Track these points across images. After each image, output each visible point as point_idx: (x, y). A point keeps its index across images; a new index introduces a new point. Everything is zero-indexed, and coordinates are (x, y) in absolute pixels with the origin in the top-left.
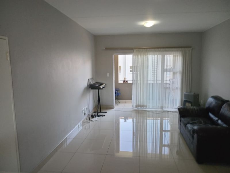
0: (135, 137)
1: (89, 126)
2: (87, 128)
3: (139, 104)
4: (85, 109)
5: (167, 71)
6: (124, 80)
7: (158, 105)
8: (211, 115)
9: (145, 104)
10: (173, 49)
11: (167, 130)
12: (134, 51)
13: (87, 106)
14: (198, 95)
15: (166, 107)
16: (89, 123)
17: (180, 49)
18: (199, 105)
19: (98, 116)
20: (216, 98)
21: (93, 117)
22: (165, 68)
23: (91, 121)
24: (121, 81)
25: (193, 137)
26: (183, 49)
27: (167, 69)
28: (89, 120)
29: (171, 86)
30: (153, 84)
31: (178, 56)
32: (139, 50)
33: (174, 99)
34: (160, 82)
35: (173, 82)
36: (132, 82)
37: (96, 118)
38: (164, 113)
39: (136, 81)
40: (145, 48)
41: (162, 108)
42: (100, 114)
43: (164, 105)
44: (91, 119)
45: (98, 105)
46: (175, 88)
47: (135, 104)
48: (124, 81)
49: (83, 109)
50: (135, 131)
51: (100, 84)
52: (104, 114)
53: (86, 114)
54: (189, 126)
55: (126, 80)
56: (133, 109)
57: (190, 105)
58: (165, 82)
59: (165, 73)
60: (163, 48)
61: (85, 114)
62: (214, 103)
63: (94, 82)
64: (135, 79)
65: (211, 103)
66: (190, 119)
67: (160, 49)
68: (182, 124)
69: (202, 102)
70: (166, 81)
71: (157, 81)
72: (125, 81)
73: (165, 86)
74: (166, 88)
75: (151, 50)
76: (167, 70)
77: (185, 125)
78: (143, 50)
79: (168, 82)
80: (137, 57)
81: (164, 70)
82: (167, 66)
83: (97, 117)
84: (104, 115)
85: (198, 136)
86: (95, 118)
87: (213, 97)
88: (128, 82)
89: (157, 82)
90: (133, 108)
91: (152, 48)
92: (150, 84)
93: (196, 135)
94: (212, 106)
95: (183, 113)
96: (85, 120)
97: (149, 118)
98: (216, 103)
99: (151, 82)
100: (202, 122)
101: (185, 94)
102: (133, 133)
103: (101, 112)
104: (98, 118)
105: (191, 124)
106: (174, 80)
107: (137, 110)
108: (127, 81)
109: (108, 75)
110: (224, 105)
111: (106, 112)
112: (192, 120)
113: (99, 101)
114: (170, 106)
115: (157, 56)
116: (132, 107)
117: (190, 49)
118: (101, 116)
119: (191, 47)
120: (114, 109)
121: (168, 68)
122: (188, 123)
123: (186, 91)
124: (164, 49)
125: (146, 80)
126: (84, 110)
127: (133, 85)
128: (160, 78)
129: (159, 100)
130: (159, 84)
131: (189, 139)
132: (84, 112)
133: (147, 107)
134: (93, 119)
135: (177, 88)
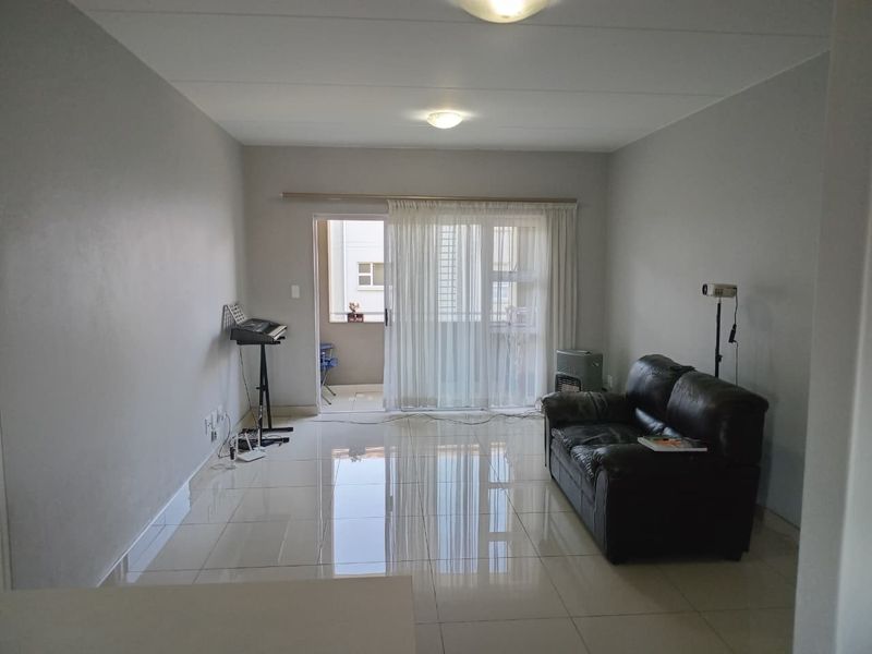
0: (393, 514)
1: (233, 480)
2: (220, 486)
3: (410, 393)
4: (215, 420)
5: (500, 279)
6: (350, 311)
7: (472, 396)
8: (640, 414)
9: (430, 395)
10: (520, 205)
11: (502, 480)
12: (390, 211)
13: (220, 408)
14: (600, 358)
15: (501, 401)
16: (232, 468)
17: (542, 206)
18: (605, 390)
19: (264, 443)
20: (654, 361)
21: (243, 447)
22: (496, 268)
23: (239, 460)
24: (337, 314)
25: (593, 481)
26: (550, 205)
27: (500, 272)
28: (232, 458)
29: (514, 331)
30: (455, 324)
31: (534, 231)
32: (408, 204)
33: (522, 376)
34: (479, 318)
35: (521, 317)
36: (381, 318)
37: (258, 451)
38: (492, 424)
39: (398, 314)
40: (426, 200)
41: (486, 405)
42: (267, 436)
43: (492, 396)
44: (237, 455)
45: (261, 403)
46: (527, 336)
47: (394, 396)
48: (350, 315)
49: (208, 418)
50: (393, 493)
51: (265, 326)
52: (283, 435)
53: (218, 436)
54: (580, 452)
55: (358, 311)
56: (387, 414)
57: (576, 389)
58: (495, 318)
59: (495, 285)
60: (487, 200)
61: (214, 436)
62: (649, 378)
63: (246, 319)
64: (393, 307)
65: (641, 380)
66: (580, 431)
67: (477, 205)
68: (556, 451)
69: (610, 381)
70: (499, 313)
71: (468, 313)
72: (355, 317)
73: (495, 330)
74: (499, 337)
75: (447, 205)
76: (500, 277)
77: (568, 450)
78: (422, 204)
79: (504, 318)
80: (401, 229)
81: (491, 277)
82: (500, 264)
83: (259, 448)
84: (286, 440)
85: (610, 474)
86: (251, 452)
87: (645, 359)
88: (367, 319)
89: (467, 317)
90: (386, 411)
91: (451, 200)
92: (444, 324)
93: (602, 476)
94: (643, 387)
95: (559, 413)
96: (216, 461)
97: (443, 447)
98: (657, 375)
99: (449, 319)
100: (618, 436)
101: (558, 354)
102: (388, 499)
103: (270, 430)
104: (263, 451)
105: (586, 443)
106: (524, 310)
107: (399, 417)
108: (360, 316)
109: (296, 292)
110: (680, 382)
111: (291, 429)
112: (588, 434)
113: (264, 387)
114: (510, 396)
115: (469, 229)
116: (384, 406)
117: (575, 206)
118: (272, 442)
119: (574, 201)
120: (320, 417)
121: (506, 269)
122: (577, 443)
123: (561, 346)
124: (491, 205)
125: (432, 310)
126: (211, 424)
127: (387, 329)
128: (478, 306)
129: (477, 379)
130: (476, 323)
131: (582, 492)
132: (210, 430)
133: (436, 405)
134: (245, 456)
135: (533, 337)
